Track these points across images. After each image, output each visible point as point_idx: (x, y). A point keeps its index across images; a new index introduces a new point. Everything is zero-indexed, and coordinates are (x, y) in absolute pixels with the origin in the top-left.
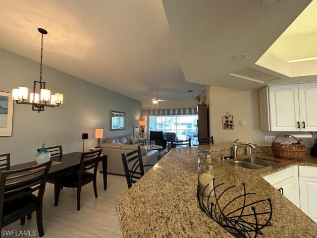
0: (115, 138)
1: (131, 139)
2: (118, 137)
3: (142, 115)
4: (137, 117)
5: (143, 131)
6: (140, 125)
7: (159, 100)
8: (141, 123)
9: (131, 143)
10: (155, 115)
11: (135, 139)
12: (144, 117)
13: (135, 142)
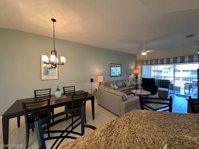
0: (113, 82)
1: (126, 83)
2: (115, 81)
3: (136, 65)
4: (132, 67)
5: (137, 77)
6: (134, 73)
7: (147, 52)
8: (135, 71)
9: (125, 86)
10: (148, 65)
11: (128, 84)
12: (138, 66)
13: (129, 86)
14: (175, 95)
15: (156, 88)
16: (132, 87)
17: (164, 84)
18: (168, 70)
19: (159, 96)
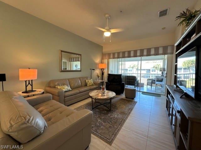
0: (64, 80)
1: (87, 81)
2: (69, 79)
3: (102, 59)
4: (98, 61)
5: (103, 74)
6: (100, 68)
8: (101, 66)
9: (86, 85)
10: (115, 58)
11: (90, 82)
12: (104, 60)
13: (91, 85)
14: (141, 93)
15: (123, 86)
16: (95, 86)
17: (131, 81)
18: (132, 69)
19: (125, 96)
